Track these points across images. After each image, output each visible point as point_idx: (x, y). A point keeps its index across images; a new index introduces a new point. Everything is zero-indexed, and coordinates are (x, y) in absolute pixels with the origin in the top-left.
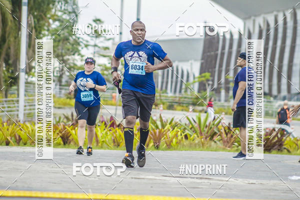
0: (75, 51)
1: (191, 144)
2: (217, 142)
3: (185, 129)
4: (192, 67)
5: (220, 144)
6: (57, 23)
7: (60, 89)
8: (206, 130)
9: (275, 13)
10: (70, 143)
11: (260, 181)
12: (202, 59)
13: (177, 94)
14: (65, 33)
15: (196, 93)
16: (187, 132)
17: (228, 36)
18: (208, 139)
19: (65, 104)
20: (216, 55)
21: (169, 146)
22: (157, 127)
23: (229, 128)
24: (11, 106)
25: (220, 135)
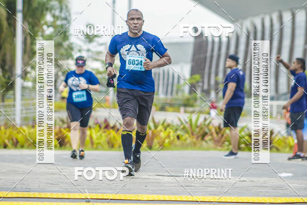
0: (69, 56)
1: (183, 144)
2: (208, 142)
3: (177, 130)
4: (182, 69)
5: (211, 144)
6: (51, 29)
8: (197, 130)
9: (262, 16)
10: (66, 145)
11: (250, 179)
13: (169, 96)
15: (187, 94)
16: (179, 133)
17: (217, 40)
18: (200, 138)
20: (206, 58)
21: (162, 146)
23: (219, 128)
24: (8, 109)
25: (211, 135)
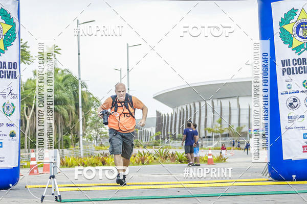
0: (102, 126)
1: (157, 162)
4: (152, 130)
5: (169, 161)
6: (94, 115)
7: (97, 142)
8: (163, 155)
10: (105, 164)
12: (156, 126)
13: (147, 141)
15: (154, 140)
16: (155, 157)
17: (167, 116)
18: (164, 159)
19: (100, 149)
20: (162, 124)
21: (148, 163)
22: (142, 155)
23: (173, 154)
24: (77, 151)
25: (169, 157)
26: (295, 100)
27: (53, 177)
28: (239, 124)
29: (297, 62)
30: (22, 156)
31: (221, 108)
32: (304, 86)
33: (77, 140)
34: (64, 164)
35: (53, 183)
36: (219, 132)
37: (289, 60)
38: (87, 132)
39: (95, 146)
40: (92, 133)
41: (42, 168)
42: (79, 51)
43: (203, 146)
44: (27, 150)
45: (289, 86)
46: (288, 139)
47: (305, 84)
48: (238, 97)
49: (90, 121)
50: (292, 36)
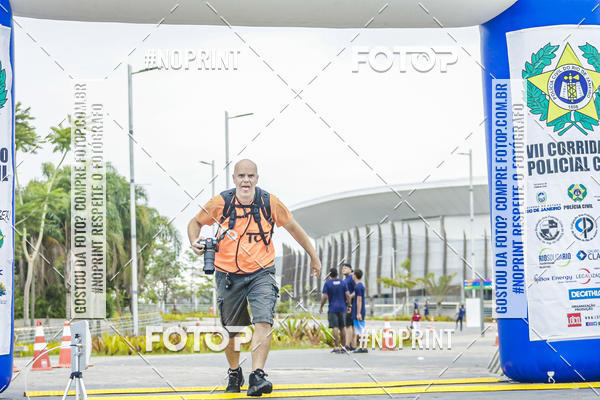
0: (176, 274)
1: (284, 344)
2: (306, 341)
3: (278, 332)
5: (308, 343)
6: (160, 252)
7: (166, 306)
8: (296, 331)
12: (283, 273)
14: (167, 259)
16: (279, 335)
17: (303, 254)
18: (298, 339)
19: (172, 319)
20: (294, 270)
24: (128, 322)
25: (308, 335)
26: (553, 224)
27: (77, 375)
28: (445, 271)
29: (556, 149)
30: (18, 333)
31: (410, 239)
32: (570, 195)
33: (128, 302)
34: (99, 349)
35: (77, 388)
36: (405, 286)
37: (541, 145)
38: (146, 286)
39: (161, 313)
40: (156, 289)
41: (58, 357)
42: (131, 126)
43: (375, 314)
44: (28, 322)
45: (541, 197)
46: (539, 300)
47: (572, 192)
48: (444, 216)
49: (151, 264)
50: (548, 98)
